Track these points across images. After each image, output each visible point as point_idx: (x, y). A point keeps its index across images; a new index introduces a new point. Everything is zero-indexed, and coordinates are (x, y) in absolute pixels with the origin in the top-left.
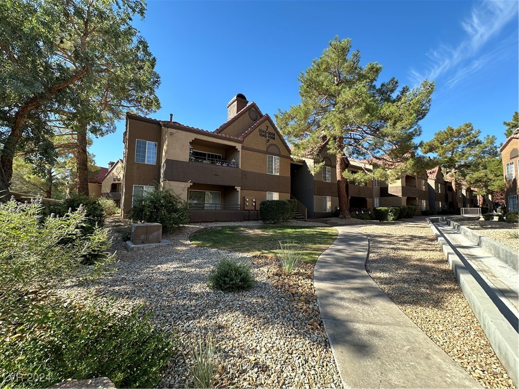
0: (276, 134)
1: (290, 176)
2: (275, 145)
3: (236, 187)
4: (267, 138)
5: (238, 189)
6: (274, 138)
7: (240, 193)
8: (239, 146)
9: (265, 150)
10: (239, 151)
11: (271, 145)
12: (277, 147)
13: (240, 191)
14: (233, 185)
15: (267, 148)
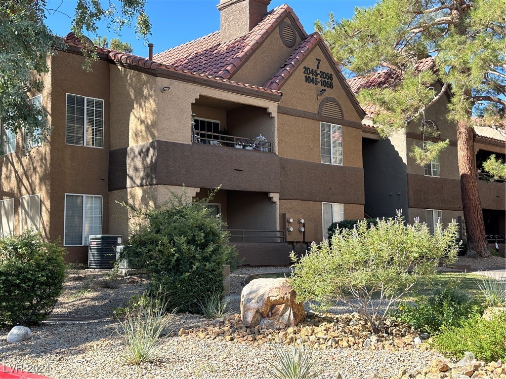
0: (334, 77)
1: (362, 167)
2: (333, 100)
3: (271, 195)
4: (319, 84)
5: (276, 197)
6: (331, 86)
7: (278, 206)
8: (272, 107)
9: (316, 112)
10: (274, 117)
11: (327, 100)
12: (338, 104)
13: (278, 202)
14: (266, 190)
15: (320, 108)
